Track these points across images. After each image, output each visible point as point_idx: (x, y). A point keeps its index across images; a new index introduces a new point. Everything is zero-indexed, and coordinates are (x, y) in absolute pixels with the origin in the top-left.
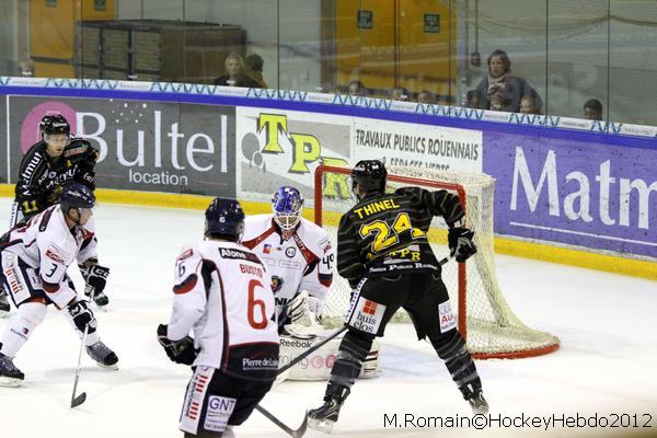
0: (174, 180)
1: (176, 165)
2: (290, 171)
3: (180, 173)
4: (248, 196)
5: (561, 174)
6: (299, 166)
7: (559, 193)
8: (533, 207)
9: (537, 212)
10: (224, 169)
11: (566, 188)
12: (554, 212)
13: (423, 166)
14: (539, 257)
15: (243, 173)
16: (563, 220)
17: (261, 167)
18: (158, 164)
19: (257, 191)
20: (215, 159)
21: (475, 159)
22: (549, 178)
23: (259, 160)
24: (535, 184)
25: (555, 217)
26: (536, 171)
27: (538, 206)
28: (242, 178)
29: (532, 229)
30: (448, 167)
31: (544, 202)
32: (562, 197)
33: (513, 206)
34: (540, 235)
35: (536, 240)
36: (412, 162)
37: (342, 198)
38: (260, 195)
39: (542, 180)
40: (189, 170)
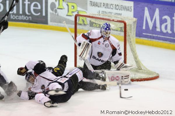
0: (27, 18)
1: (27, 13)
2: (67, 15)
3: (29, 16)
4: (52, 24)
5: (161, 16)
6: (70, 14)
7: (160, 23)
8: (151, 28)
9: (152, 30)
10: (44, 14)
11: (162, 22)
12: (158, 30)
13: (113, 14)
14: (153, 45)
15: (51, 16)
16: (161, 33)
17: (57, 14)
18: (21, 12)
19: (55, 22)
20: (41, 11)
21: (131, 11)
22: (156, 18)
23: (56, 11)
24: (152, 20)
25: (158, 32)
26: (152, 16)
27: (153, 28)
28: (50, 18)
29: (151, 36)
30: (121, 14)
31: (155, 26)
32: (161, 24)
33: (144, 28)
34: (153, 38)
35: (152, 40)
36: (109, 13)
37: (84, 25)
38: (56, 24)
39: (154, 19)
40: (32, 15)
